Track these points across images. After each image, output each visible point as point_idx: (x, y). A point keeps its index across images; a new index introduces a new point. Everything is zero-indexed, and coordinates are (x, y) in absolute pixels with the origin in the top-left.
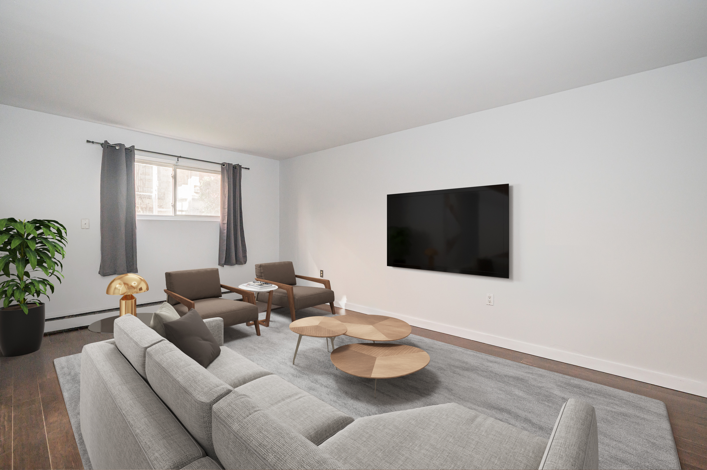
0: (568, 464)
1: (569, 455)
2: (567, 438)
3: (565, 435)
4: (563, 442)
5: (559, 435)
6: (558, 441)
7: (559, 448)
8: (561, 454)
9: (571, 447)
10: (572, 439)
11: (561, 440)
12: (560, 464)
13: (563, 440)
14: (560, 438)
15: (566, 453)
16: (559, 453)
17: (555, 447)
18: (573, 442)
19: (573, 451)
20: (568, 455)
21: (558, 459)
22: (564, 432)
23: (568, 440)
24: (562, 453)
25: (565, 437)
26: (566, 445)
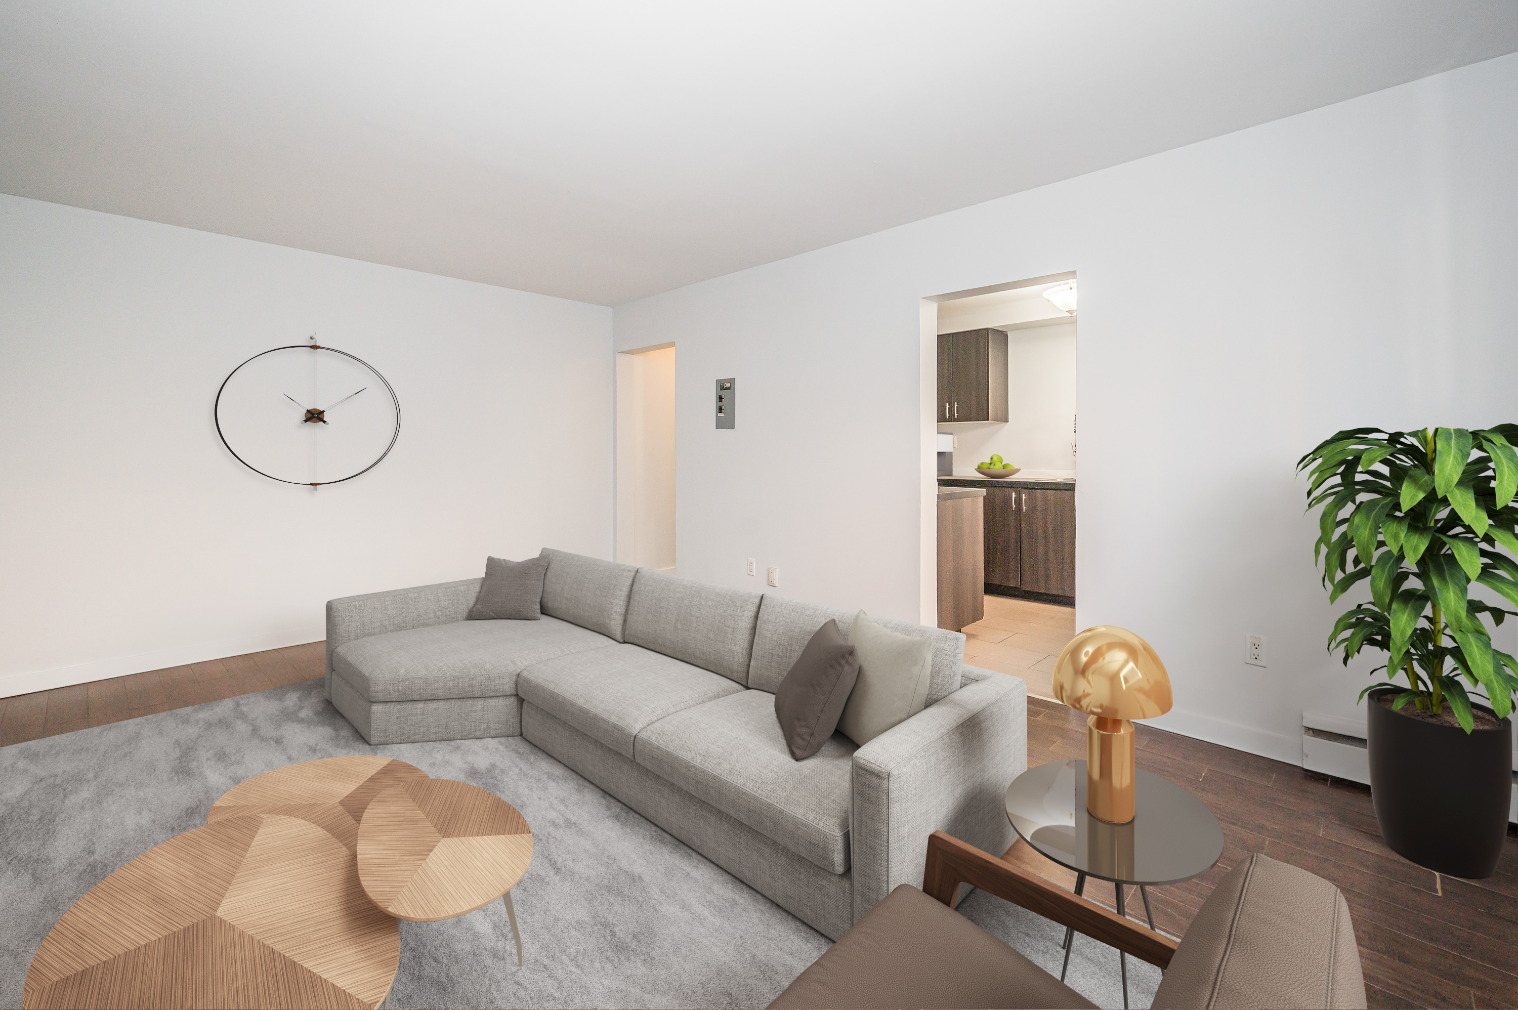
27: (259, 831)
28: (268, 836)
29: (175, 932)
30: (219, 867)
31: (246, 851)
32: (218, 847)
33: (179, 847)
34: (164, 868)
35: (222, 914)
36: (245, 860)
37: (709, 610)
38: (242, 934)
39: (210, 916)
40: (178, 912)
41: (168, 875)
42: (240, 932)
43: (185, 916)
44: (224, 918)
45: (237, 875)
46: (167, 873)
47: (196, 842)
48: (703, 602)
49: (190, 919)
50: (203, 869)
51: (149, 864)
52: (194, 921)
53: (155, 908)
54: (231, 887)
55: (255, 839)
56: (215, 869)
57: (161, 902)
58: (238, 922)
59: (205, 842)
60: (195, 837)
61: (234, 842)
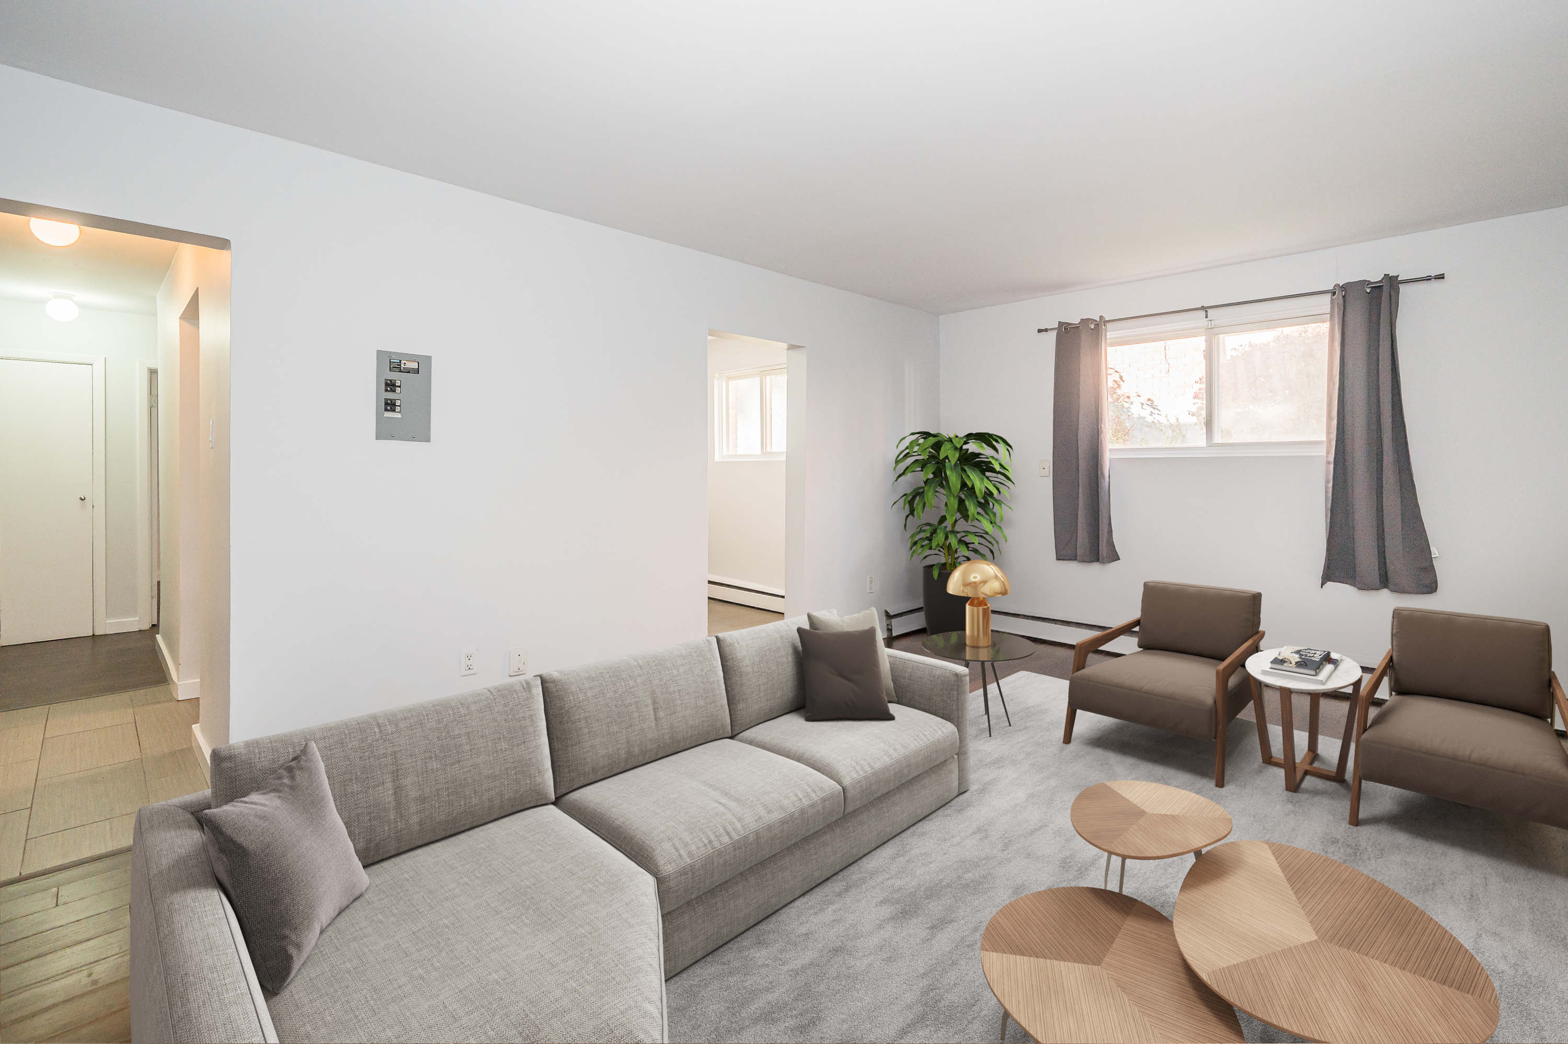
0: (194, 968)
1: (199, 983)
2: (222, 1009)
3: (230, 1012)
4: (225, 996)
5: (243, 1005)
6: (237, 993)
7: (226, 980)
8: (215, 973)
9: (203, 999)
10: (210, 1016)
11: (231, 998)
12: (208, 958)
13: (226, 999)
14: (236, 999)
15: (207, 981)
16: (219, 972)
17: (235, 978)
18: (206, 1011)
19: (196, 996)
20: (201, 982)
21: (216, 963)
22: (237, 1017)
23: (218, 1005)
24: (215, 976)
25: (227, 1007)
26: (215, 995)
27: (1225, 966)
28: (1221, 955)
29: (1357, 953)
30: (1288, 967)
31: (1254, 961)
32: (1276, 985)
33: (1314, 1020)
34: (1342, 1012)
35: (1313, 935)
36: (1262, 954)
37: (686, 677)
38: (1308, 914)
39: (1323, 941)
40: (1347, 964)
41: (1341, 1001)
42: (1308, 916)
43: (1343, 956)
44: (1314, 933)
45: (1280, 950)
46: (1341, 1003)
47: (1293, 1010)
48: (675, 672)
49: (1340, 951)
50: (1304, 978)
51: (1355, 1030)
52: (1338, 948)
53: (1367, 983)
54: (1292, 946)
55: (1235, 963)
56: (1294, 969)
57: (1359, 983)
58: (1305, 922)
59: (1283, 1003)
60: (1290, 1016)
61: (1256, 977)
